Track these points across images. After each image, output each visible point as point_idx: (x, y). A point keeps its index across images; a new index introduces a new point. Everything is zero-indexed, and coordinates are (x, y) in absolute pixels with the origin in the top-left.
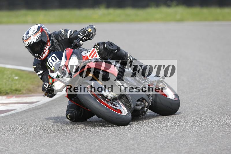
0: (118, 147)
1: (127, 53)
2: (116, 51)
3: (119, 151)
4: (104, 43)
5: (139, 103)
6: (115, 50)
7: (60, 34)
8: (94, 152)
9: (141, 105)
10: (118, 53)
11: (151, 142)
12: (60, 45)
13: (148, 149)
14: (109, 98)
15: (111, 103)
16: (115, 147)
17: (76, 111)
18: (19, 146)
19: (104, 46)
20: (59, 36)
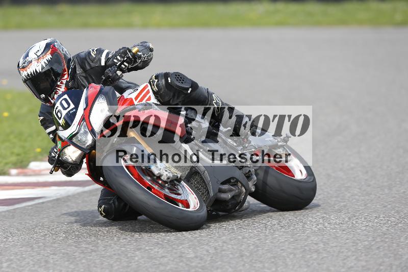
0: (289, 248)
1: (212, 94)
2: (190, 89)
3: (291, 254)
4: (166, 75)
5: (226, 187)
6: (188, 89)
7: (87, 57)
8: (246, 255)
9: (230, 191)
10: (194, 94)
11: (347, 239)
12: (88, 78)
13: (343, 252)
14: (164, 178)
15: (169, 189)
16: (283, 248)
17: (116, 200)
18: (115, 244)
19: (167, 81)
20: (86, 62)
